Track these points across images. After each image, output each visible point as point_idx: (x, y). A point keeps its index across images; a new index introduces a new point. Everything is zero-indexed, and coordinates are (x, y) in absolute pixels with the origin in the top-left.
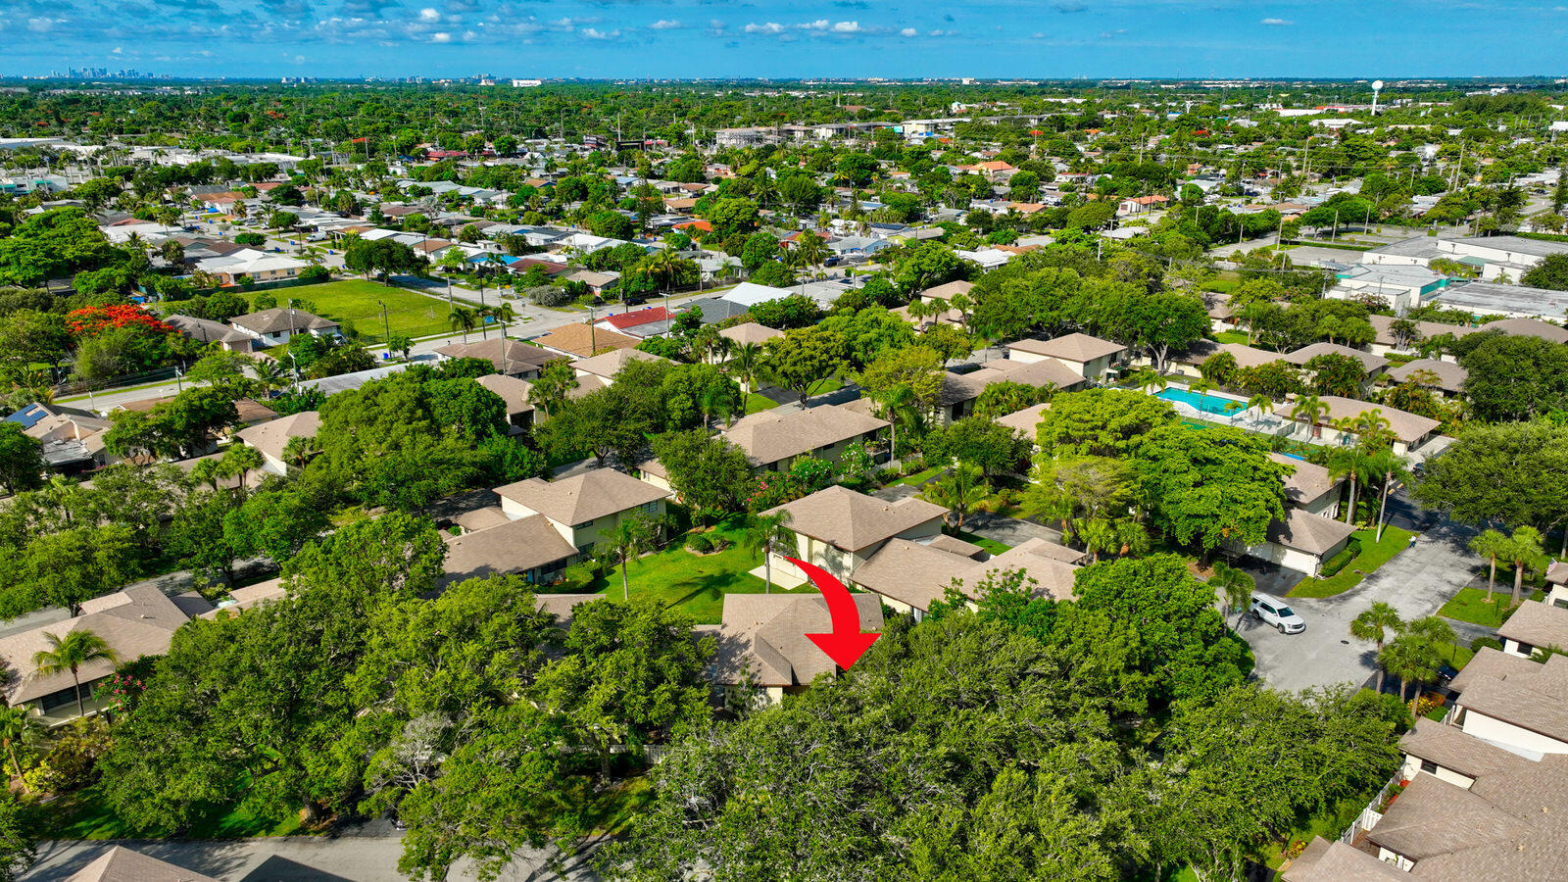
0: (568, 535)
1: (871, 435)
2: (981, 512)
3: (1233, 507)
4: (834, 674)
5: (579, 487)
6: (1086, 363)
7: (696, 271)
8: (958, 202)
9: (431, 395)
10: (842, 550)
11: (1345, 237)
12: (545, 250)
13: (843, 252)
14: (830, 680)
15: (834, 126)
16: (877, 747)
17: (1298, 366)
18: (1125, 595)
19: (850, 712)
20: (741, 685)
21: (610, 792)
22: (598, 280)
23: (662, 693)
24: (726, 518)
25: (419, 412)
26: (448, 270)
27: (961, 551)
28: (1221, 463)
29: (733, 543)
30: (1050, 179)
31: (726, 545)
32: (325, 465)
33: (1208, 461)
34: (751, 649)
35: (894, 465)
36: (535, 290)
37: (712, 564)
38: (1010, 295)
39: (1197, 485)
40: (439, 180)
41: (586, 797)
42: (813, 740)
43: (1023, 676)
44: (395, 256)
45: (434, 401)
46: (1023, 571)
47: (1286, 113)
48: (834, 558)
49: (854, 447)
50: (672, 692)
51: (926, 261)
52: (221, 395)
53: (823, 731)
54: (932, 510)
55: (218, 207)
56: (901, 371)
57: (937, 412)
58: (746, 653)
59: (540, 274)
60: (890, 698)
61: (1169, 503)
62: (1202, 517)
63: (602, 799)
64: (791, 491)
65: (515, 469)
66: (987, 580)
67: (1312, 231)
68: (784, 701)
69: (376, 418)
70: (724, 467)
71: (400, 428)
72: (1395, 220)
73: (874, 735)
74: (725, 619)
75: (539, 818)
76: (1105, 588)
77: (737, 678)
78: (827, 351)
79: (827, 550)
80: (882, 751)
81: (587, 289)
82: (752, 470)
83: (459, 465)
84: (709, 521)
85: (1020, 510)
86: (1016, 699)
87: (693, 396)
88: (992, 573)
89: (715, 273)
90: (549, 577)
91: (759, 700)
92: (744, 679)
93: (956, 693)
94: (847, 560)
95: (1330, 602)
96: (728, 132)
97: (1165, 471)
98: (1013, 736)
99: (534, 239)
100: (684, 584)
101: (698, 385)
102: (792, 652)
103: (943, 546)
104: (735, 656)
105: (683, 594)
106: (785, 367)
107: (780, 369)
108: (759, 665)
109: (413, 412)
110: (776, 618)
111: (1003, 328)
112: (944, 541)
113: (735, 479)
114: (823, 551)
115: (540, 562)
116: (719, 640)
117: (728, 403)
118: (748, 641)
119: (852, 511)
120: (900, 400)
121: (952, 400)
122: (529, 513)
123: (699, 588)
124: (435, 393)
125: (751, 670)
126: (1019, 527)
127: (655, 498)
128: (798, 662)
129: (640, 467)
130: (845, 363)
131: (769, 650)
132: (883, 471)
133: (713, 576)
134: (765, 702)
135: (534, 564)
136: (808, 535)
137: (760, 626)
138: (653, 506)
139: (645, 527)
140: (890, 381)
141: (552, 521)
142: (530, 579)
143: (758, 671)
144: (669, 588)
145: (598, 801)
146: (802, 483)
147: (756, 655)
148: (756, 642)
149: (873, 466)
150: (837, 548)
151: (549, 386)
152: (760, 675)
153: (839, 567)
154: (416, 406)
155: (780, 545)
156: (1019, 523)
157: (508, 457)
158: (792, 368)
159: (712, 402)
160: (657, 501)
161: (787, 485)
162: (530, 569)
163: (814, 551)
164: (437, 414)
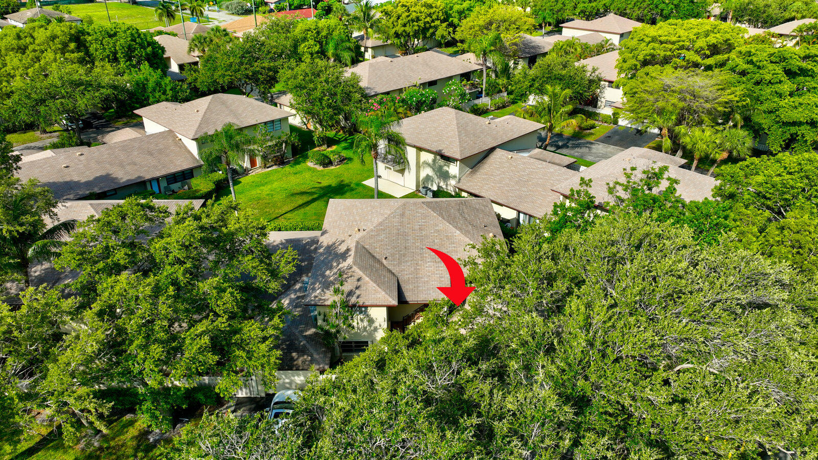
0: (193, 147)
1: (466, 76)
2: (562, 135)
5: (206, 107)
6: (622, 35)
9: (89, 34)
10: (448, 159)
17: (782, 35)
20: (334, 306)
21: (168, 440)
23: (198, 337)
24: (346, 140)
25: (72, 45)
27: (557, 161)
29: (350, 159)
31: (343, 160)
33: (803, 72)
34: (350, 261)
35: (485, 101)
36: (228, 3)
37: (330, 176)
39: (792, 94)
41: (137, 449)
45: (90, 38)
48: (441, 167)
49: (453, 84)
50: (216, 335)
54: (531, 125)
56: (491, 23)
57: (516, 63)
58: (344, 265)
62: (800, 124)
64: (400, 110)
65: (157, 94)
66: (623, 180)
70: (339, 90)
71: (49, 55)
74: (326, 226)
77: (330, 297)
78: (430, 15)
79: (434, 161)
81: (265, 4)
82: (366, 97)
83: (99, 86)
84: (330, 142)
85: (592, 134)
87: (321, 43)
88: (629, 171)
90: (175, 186)
91: (358, 321)
92: (337, 298)
94: (454, 169)
97: (757, 83)
100: (303, 193)
101: (324, 33)
102: (400, 263)
103: (541, 156)
104: (331, 268)
105: (300, 202)
106: (397, 29)
107: (394, 31)
108: (359, 280)
109: (65, 45)
110: (381, 224)
111: (555, 16)
112: (541, 153)
113: (350, 101)
114: (430, 161)
115: (164, 172)
116: (316, 249)
117: (349, 49)
118: (348, 250)
119: (458, 124)
120: (491, 45)
121: (528, 53)
122: (161, 129)
123: (315, 196)
124: (92, 32)
125: (347, 288)
126: (593, 146)
127: (278, 117)
128: (405, 273)
129: (276, 101)
130: (445, 25)
131: (371, 261)
132: (477, 105)
133: (330, 186)
134: (366, 323)
135: (158, 174)
136: (414, 146)
137: (362, 233)
138: (277, 125)
139: (270, 143)
140: (482, 32)
141: (180, 137)
142: (156, 189)
143: (357, 288)
144: (287, 197)
145: (151, 454)
146: (410, 109)
147: (355, 268)
148: (356, 252)
149: (469, 100)
150: (444, 157)
151: (205, 39)
152: (358, 292)
153: (445, 176)
154: (71, 40)
155: (390, 157)
156: (592, 143)
157: (151, 84)
158: (403, 28)
159: (336, 48)
160: (280, 120)
161: (397, 105)
162: (153, 179)
163: (422, 161)
164: (92, 50)
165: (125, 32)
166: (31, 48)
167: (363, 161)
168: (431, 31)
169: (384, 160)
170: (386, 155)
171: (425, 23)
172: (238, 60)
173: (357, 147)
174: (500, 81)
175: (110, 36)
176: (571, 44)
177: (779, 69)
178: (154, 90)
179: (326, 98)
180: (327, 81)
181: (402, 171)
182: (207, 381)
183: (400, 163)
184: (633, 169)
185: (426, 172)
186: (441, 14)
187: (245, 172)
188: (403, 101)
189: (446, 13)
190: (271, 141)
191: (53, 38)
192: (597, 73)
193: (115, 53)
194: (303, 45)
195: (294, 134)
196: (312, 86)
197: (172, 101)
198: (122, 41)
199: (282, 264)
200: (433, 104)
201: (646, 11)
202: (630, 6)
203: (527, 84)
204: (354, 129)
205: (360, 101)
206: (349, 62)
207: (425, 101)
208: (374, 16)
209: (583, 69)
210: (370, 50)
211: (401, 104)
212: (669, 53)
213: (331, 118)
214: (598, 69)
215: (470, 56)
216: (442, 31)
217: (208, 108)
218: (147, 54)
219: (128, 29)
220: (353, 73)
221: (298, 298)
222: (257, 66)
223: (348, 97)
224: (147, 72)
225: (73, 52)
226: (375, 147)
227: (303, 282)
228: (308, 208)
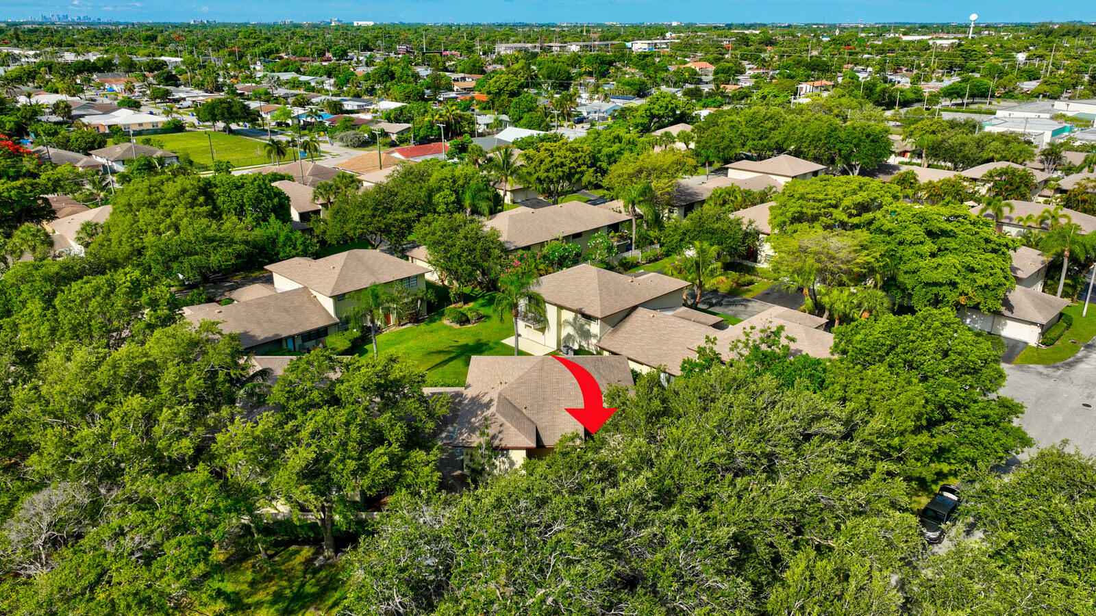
0: (329, 305)
1: (615, 227)
2: (715, 292)
3: (970, 276)
4: (582, 434)
5: (341, 262)
7: (472, 123)
8: (675, 83)
9: (216, 186)
10: (589, 318)
11: (972, 106)
12: (357, 112)
13: (589, 113)
14: (578, 442)
15: (582, 44)
16: (637, 526)
17: (975, 180)
18: (899, 350)
19: (602, 480)
20: (480, 447)
21: (332, 566)
22: (394, 129)
23: (378, 457)
24: (483, 296)
25: (201, 199)
26: (279, 124)
27: (703, 320)
28: (955, 236)
29: (488, 317)
30: (742, 73)
31: (480, 318)
32: (106, 243)
33: (944, 233)
34: (493, 409)
35: (634, 254)
36: (343, 134)
37: (468, 334)
38: (727, 128)
39: (933, 255)
40: (285, 71)
41: (305, 572)
42: (555, 519)
43: (807, 437)
44: (233, 109)
45: (218, 190)
46: (781, 328)
47: (906, 38)
48: (582, 326)
49: (599, 237)
50: (392, 456)
51: (657, 107)
52: (29, 188)
53: (568, 507)
54: (677, 283)
55: (115, 88)
56: (641, 171)
57: (671, 212)
58: (488, 413)
59: (348, 124)
60: (651, 465)
61: (906, 273)
63: (323, 574)
64: (541, 267)
65: (288, 250)
66: (743, 338)
67: (948, 103)
68: (525, 466)
69: (158, 202)
70: (479, 246)
71: (180, 210)
72: (1009, 95)
73: (635, 510)
74: (469, 380)
75: (249, 595)
76: (876, 343)
77: (476, 440)
78: (575, 160)
79: (575, 319)
80: (645, 533)
81: (385, 134)
82: (507, 251)
83: (232, 242)
84: (467, 299)
85: (750, 291)
86: (801, 464)
87: (456, 192)
88: (748, 330)
89: (487, 125)
90: (309, 344)
91: (500, 463)
92: (483, 440)
93: (731, 456)
94: (595, 328)
95: (1057, 368)
96: (504, 45)
97: (901, 243)
98: (803, 511)
99: (349, 105)
100: (439, 352)
101: (461, 182)
102: (538, 413)
103: (686, 315)
104: (476, 416)
105: (438, 361)
106: (539, 174)
107: (535, 176)
108: (501, 426)
109: (195, 199)
110: (521, 377)
111: (721, 154)
112: (686, 312)
113: (489, 257)
114: (571, 320)
115: (300, 330)
116: (460, 402)
117: (488, 198)
118: (491, 401)
119: (599, 282)
120: (641, 195)
121: (684, 201)
122: (295, 286)
123: (453, 355)
124: (219, 184)
125: (491, 431)
126: (749, 304)
127: (415, 273)
128: (543, 422)
129: (408, 254)
130: (591, 170)
131: (512, 410)
132: (625, 258)
133: (467, 345)
134: (507, 466)
135: (294, 332)
136: (555, 305)
137: (504, 386)
138: (413, 282)
139: (406, 300)
140: (632, 181)
141: (315, 293)
142: (291, 346)
143: (500, 432)
144: (424, 355)
145: (318, 576)
146: (552, 264)
147: (498, 415)
148: (499, 402)
149: (617, 254)
150: (585, 316)
151: (331, 186)
152: (500, 436)
153: (586, 335)
154: (199, 194)
155: (530, 315)
156: (749, 301)
157: (282, 239)
158: (546, 174)
159: (473, 198)
160: (416, 276)
161: (538, 261)
162: (290, 337)
163: (563, 320)
164: (219, 202)
165: (252, 183)
166: (162, 203)
167: (502, 320)
168: (577, 176)
169: (525, 318)
170: (526, 313)
171: (570, 169)
172: (369, 212)
173: (498, 305)
174: (651, 233)
175: (238, 188)
176: (731, 192)
177: (920, 231)
178: (285, 245)
179: (464, 255)
180: (466, 238)
181: (542, 330)
182: (364, 516)
183: (540, 322)
184: (752, 328)
185: (568, 330)
186: (587, 159)
187: (378, 330)
188: (544, 257)
189: (594, 157)
190: (408, 298)
191: (184, 191)
192: (754, 226)
193: (242, 206)
194: (438, 195)
195: (430, 291)
196: (449, 242)
197: (302, 256)
198: (250, 192)
199: (438, 407)
200: (577, 259)
201: (822, 151)
202: (805, 145)
203: (677, 237)
204: (492, 286)
205: (500, 257)
206: (486, 212)
207: (568, 256)
208: (514, 163)
209: (738, 223)
210: (508, 193)
211: (542, 260)
212: (816, 211)
213: (470, 275)
214: (754, 221)
215: (619, 204)
216: (589, 176)
217: (345, 265)
218: (274, 206)
219: (255, 180)
220: (492, 228)
221: (445, 444)
222: (390, 217)
223: (487, 253)
224: (277, 226)
225: (201, 205)
226: (515, 306)
227: (449, 432)
228: (446, 367)
